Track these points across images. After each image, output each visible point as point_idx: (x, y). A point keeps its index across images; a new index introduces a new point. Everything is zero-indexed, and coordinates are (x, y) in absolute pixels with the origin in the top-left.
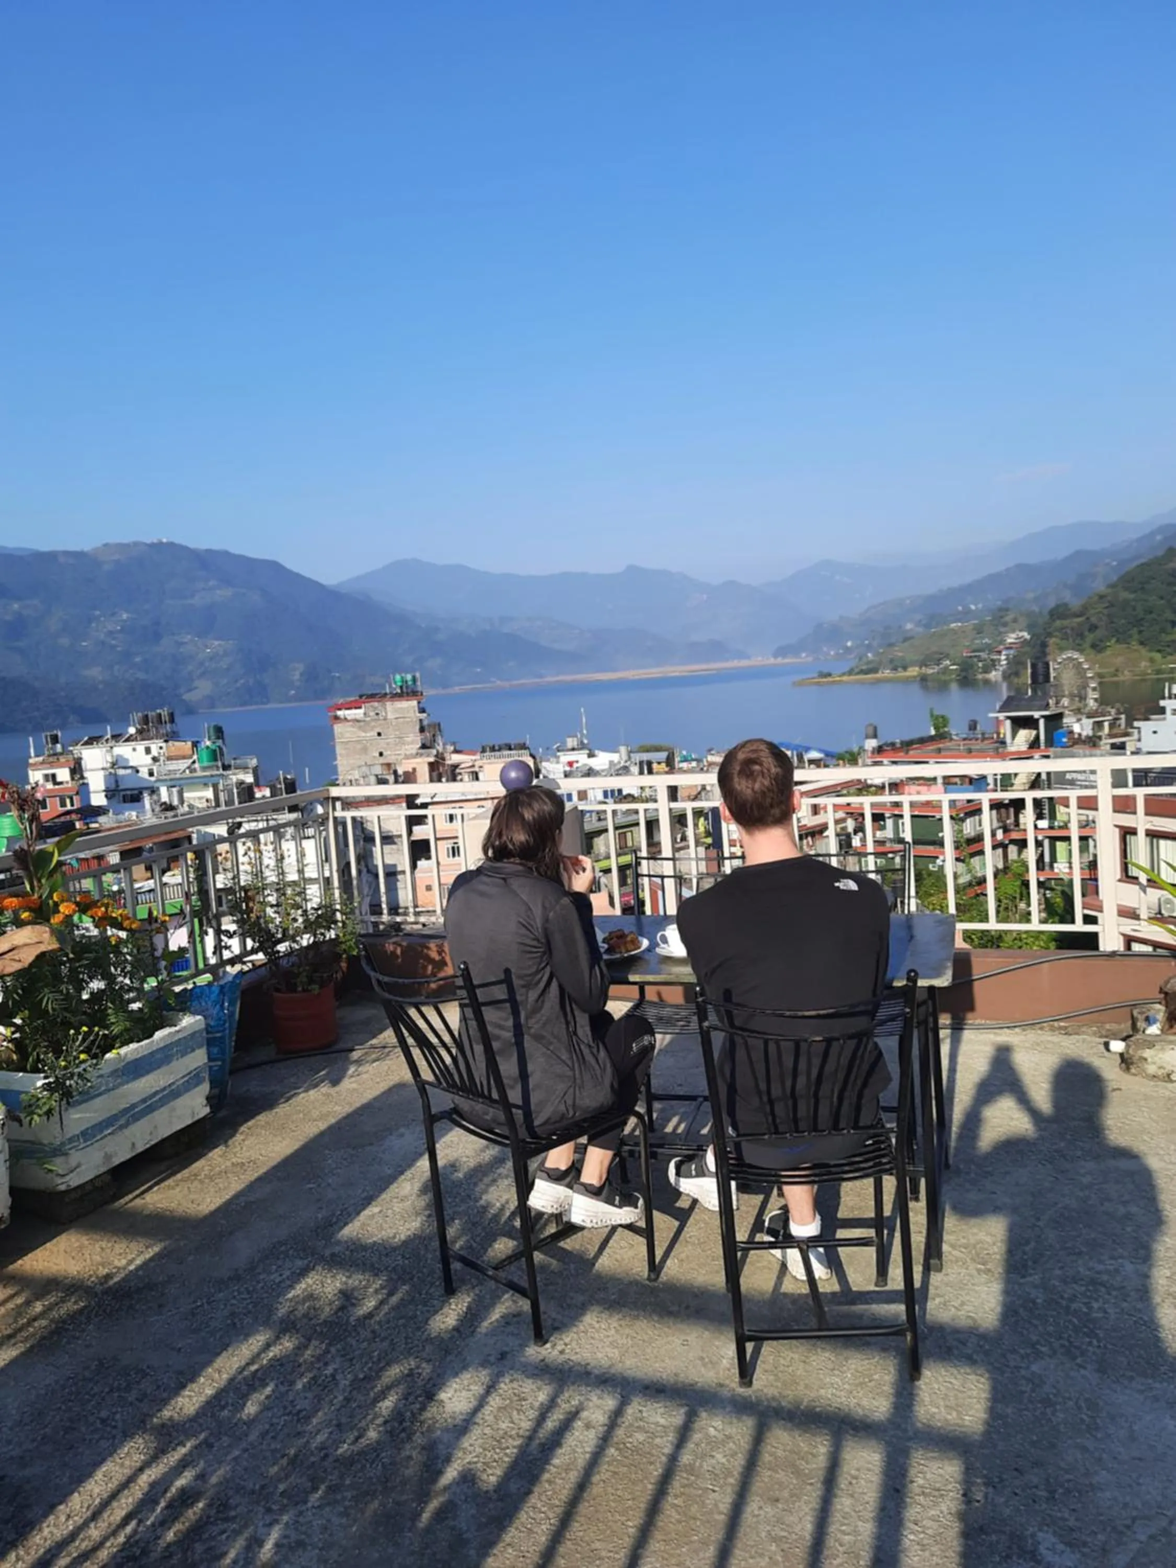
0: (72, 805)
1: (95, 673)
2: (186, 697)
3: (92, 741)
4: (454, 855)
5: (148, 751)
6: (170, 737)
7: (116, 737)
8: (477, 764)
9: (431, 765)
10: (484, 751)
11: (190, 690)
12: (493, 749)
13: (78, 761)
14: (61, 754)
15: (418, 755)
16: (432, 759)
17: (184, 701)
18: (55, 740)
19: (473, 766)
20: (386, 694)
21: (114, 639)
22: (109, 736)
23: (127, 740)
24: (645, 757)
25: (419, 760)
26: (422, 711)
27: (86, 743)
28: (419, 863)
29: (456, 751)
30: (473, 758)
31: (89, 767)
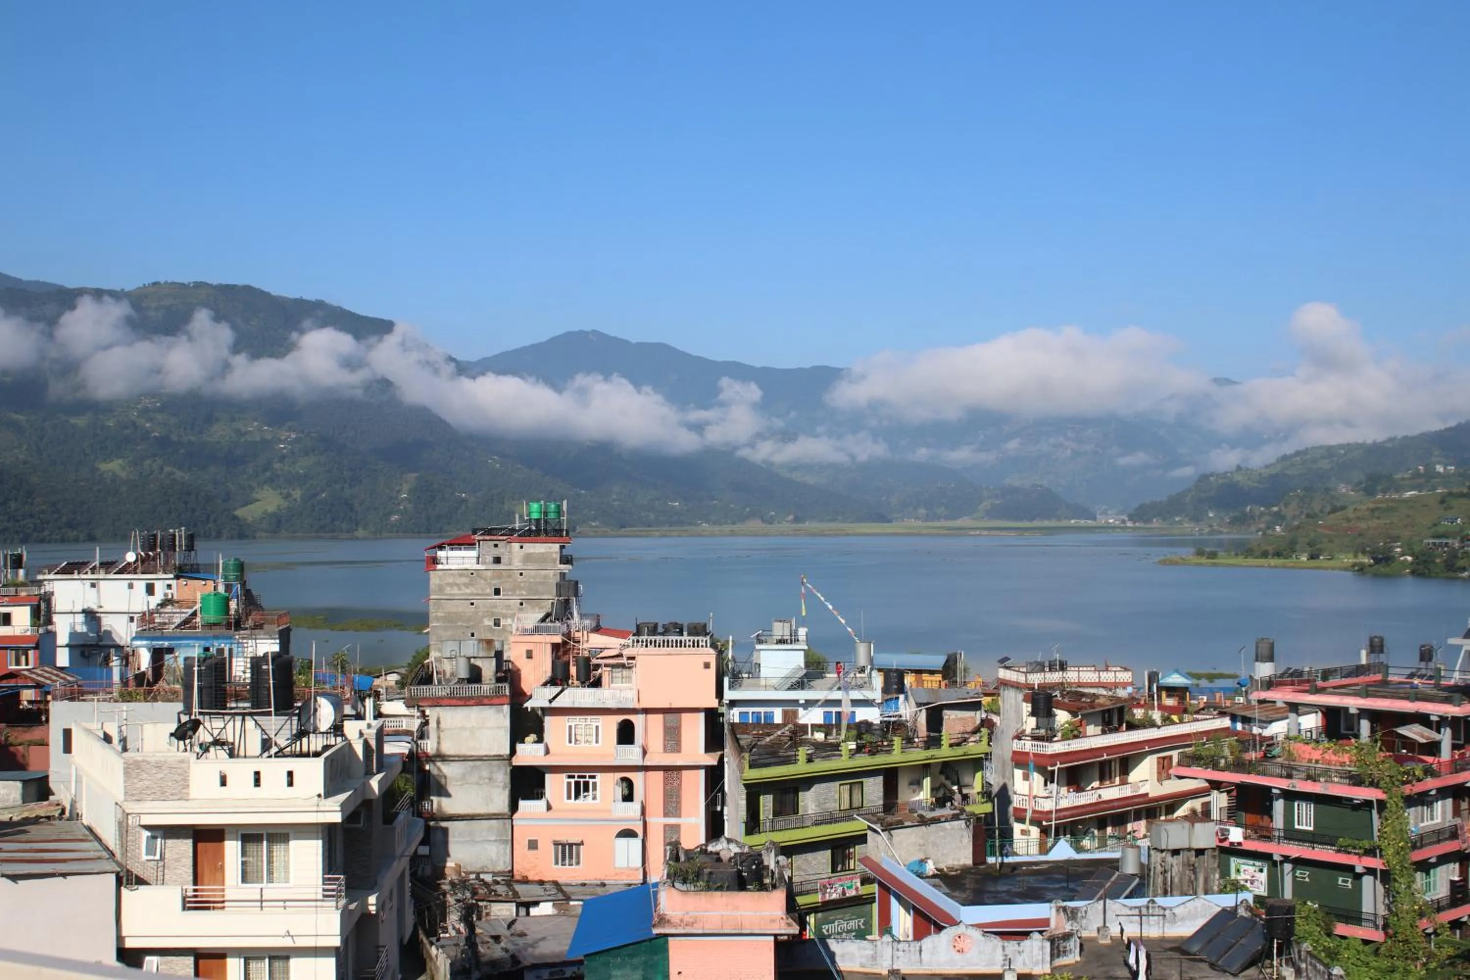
0: (27, 664)
1: (114, 467)
2: (239, 513)
3: (72, 569)
4: (577, 796)
5: (150, 589)
6: (182, 572)
7: (107, 566)
8: (627, 652)
9: (555, 647)
10: (638, 633)
11: (246, 504)
12: (653, 631)
13: (47, 598)
14: (23, 585)
15: (537, 630)
16: (558, 639)
17: (235, 518)
18: (17, 562)
19: (620, 656)
20: (513, 531)
21: (150, 420)
22: (97, 563)
23: (121, 572)
24: (895, 660)
25: (537, 638)
26: (566, 560)
27: (63, 571)
28: (523, 804)
29: (597, 629)
30: (623, 641)
31: (58, 609)
